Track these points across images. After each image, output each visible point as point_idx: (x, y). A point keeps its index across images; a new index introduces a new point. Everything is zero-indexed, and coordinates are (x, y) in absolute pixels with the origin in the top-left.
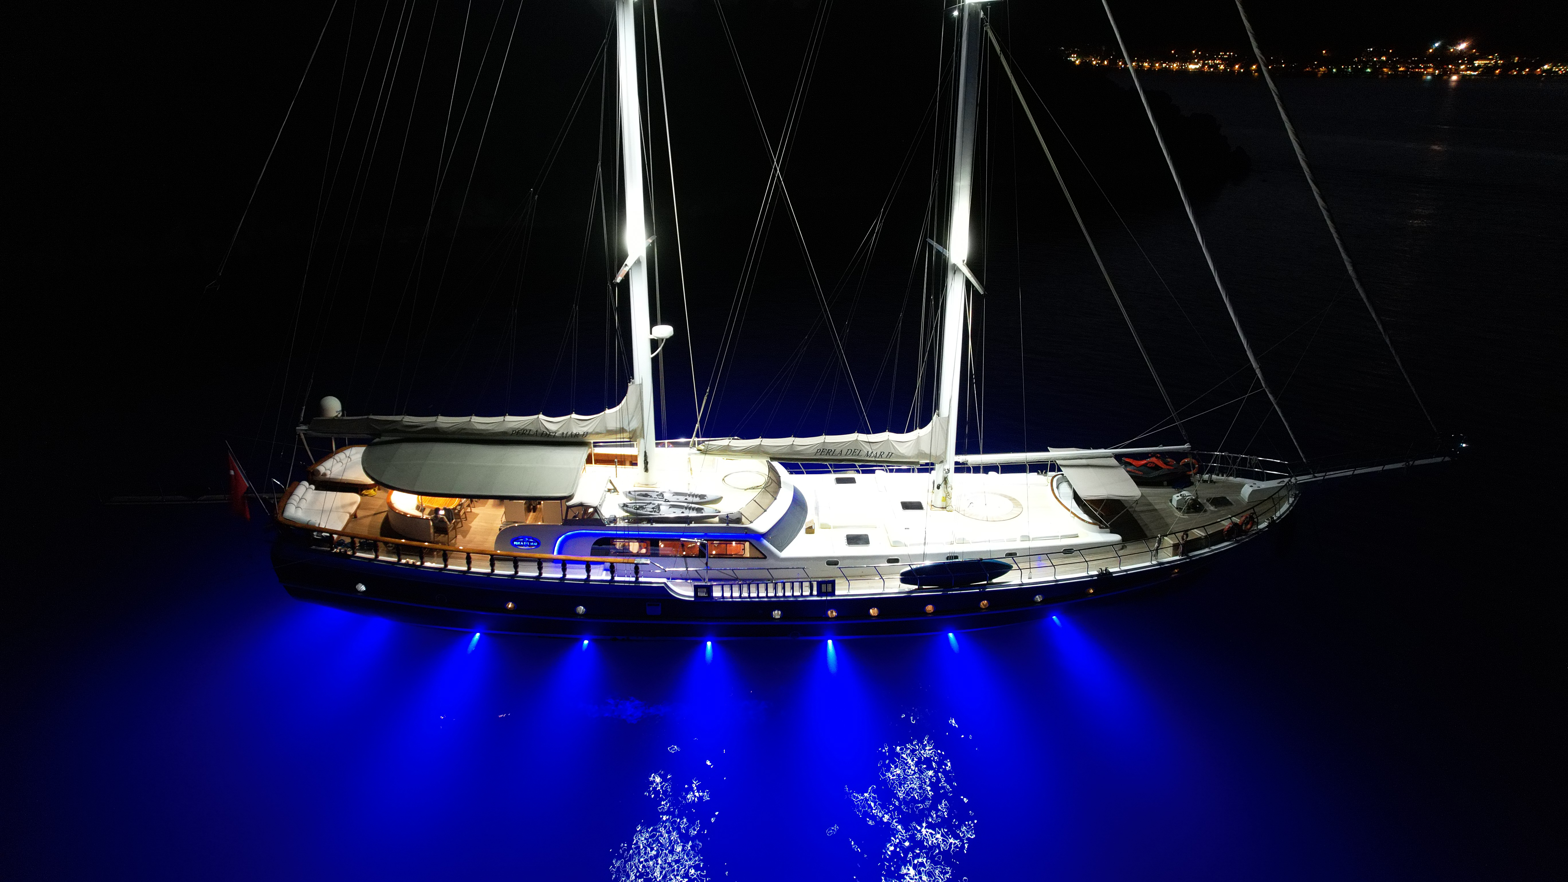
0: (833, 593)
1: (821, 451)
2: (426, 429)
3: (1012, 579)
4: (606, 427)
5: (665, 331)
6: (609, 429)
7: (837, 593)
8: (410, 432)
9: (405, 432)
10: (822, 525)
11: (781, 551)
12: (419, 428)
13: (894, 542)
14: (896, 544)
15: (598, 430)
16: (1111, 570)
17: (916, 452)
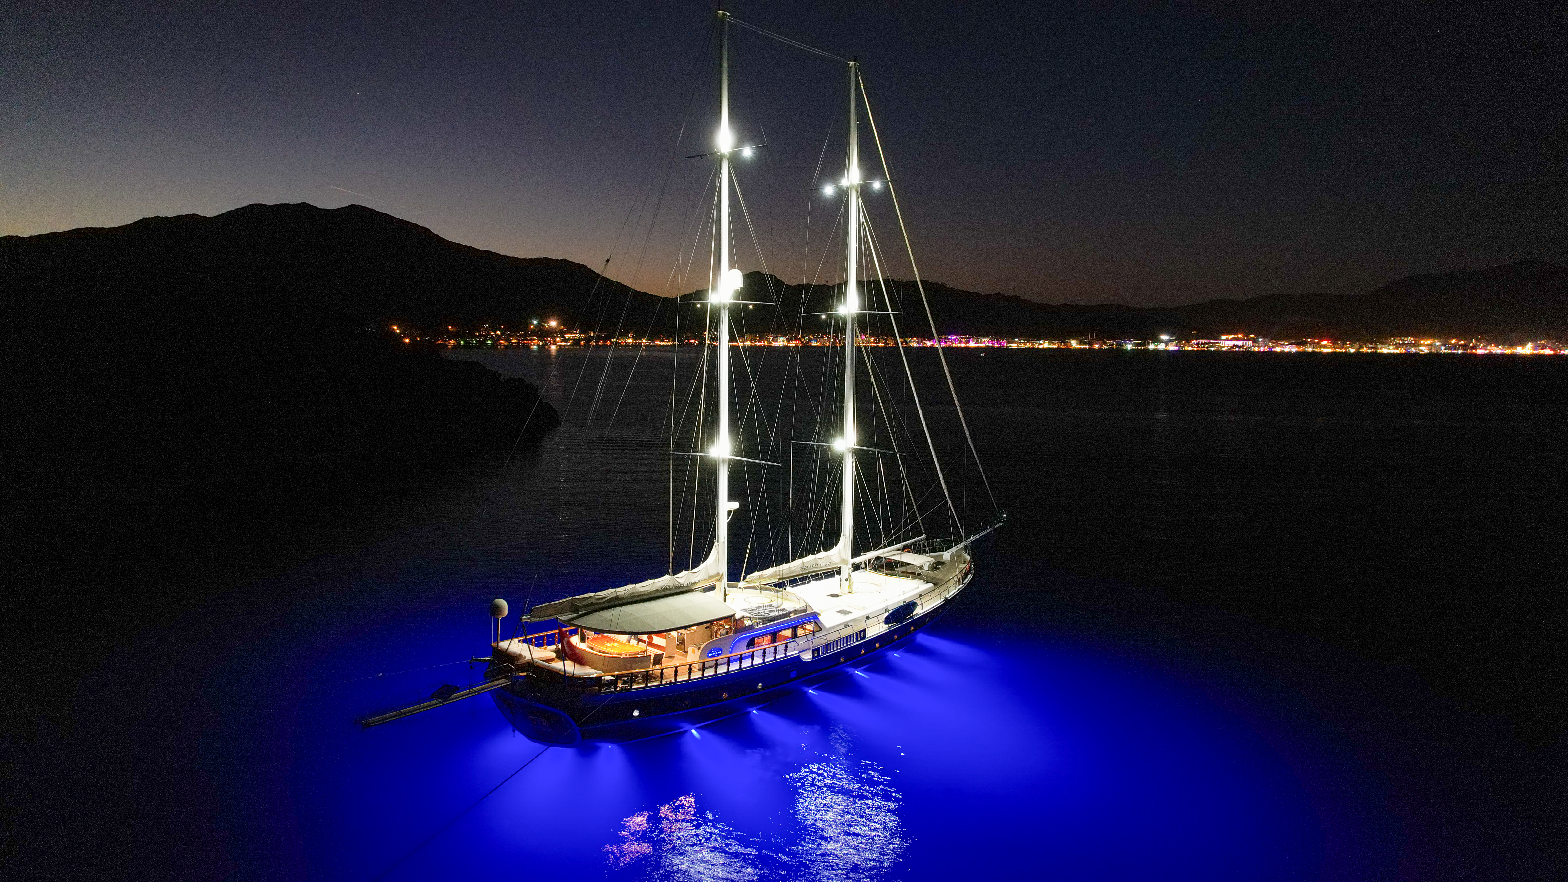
1: (804, 568)
2: (612, 598)
3: (919, 611)
4: (709, 574)
5: (735, 505)
7: (866, 637)
8: (600, 603)
9: (597, 604)
12: (607, 599)
13: (863, 609)
14: (865, 609)
16: (947, 597)
17: (840, 560)
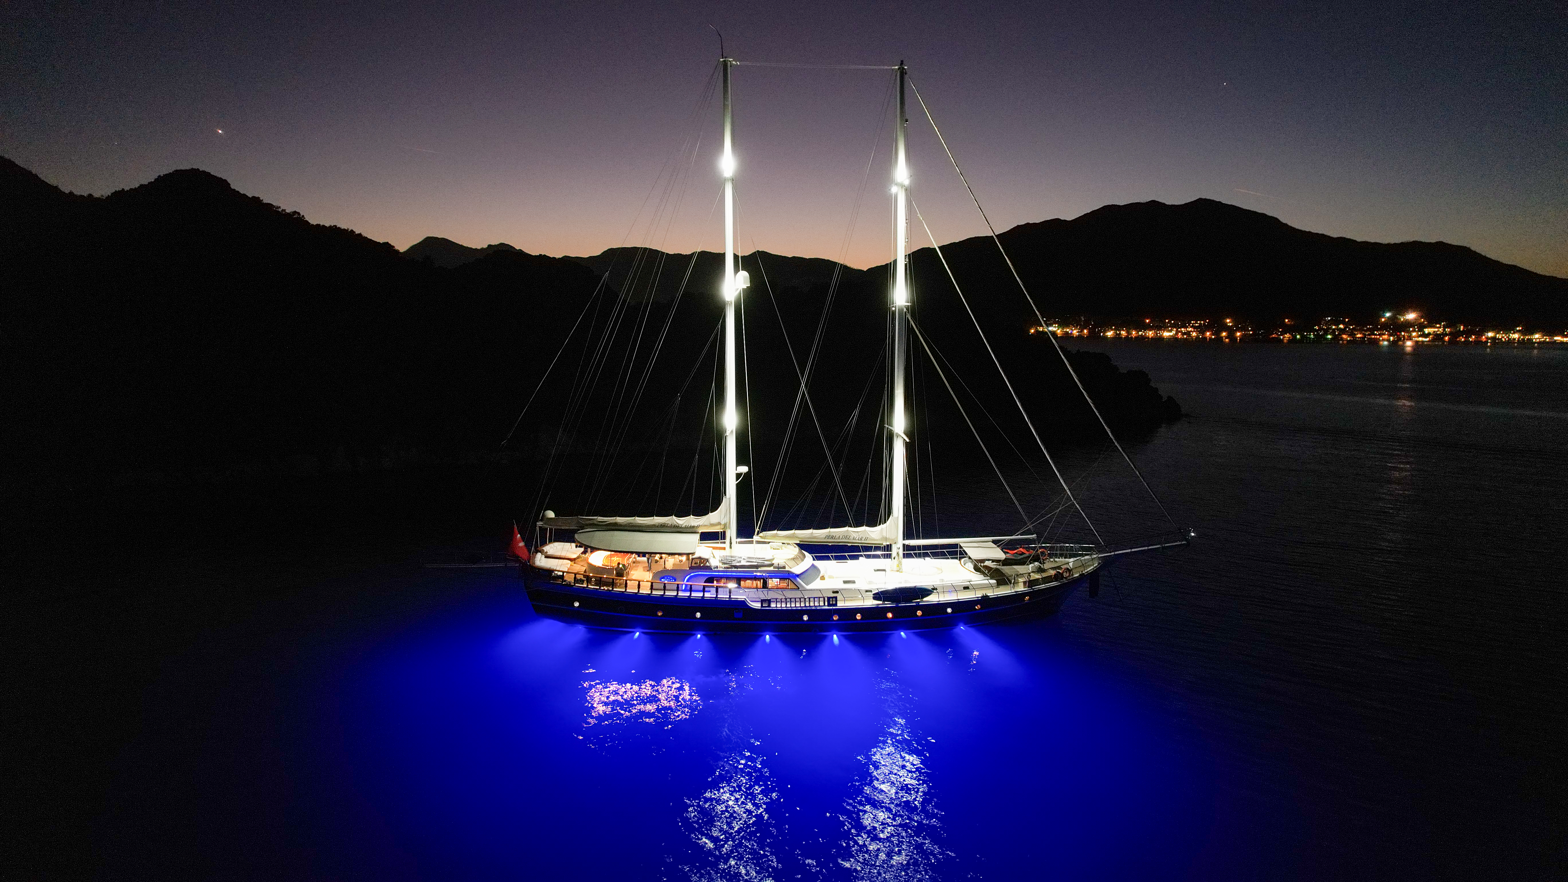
0: (836, 605)
1: (828, 537)
4: (710, 522)
5: (744, 469)
6: (712, 523)
7: (838, 605)
10: (829, 576)
11: (807, 584)
13: (869, 582)
14: (870, 583)
15: (705, 524)
16: (988, 595)
17: (881, 537)
